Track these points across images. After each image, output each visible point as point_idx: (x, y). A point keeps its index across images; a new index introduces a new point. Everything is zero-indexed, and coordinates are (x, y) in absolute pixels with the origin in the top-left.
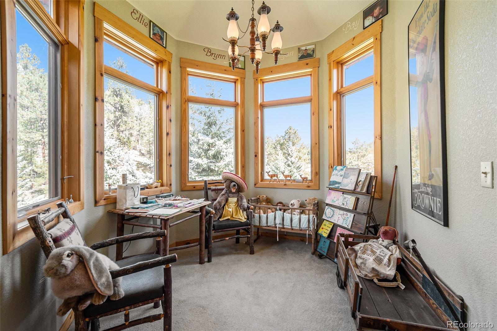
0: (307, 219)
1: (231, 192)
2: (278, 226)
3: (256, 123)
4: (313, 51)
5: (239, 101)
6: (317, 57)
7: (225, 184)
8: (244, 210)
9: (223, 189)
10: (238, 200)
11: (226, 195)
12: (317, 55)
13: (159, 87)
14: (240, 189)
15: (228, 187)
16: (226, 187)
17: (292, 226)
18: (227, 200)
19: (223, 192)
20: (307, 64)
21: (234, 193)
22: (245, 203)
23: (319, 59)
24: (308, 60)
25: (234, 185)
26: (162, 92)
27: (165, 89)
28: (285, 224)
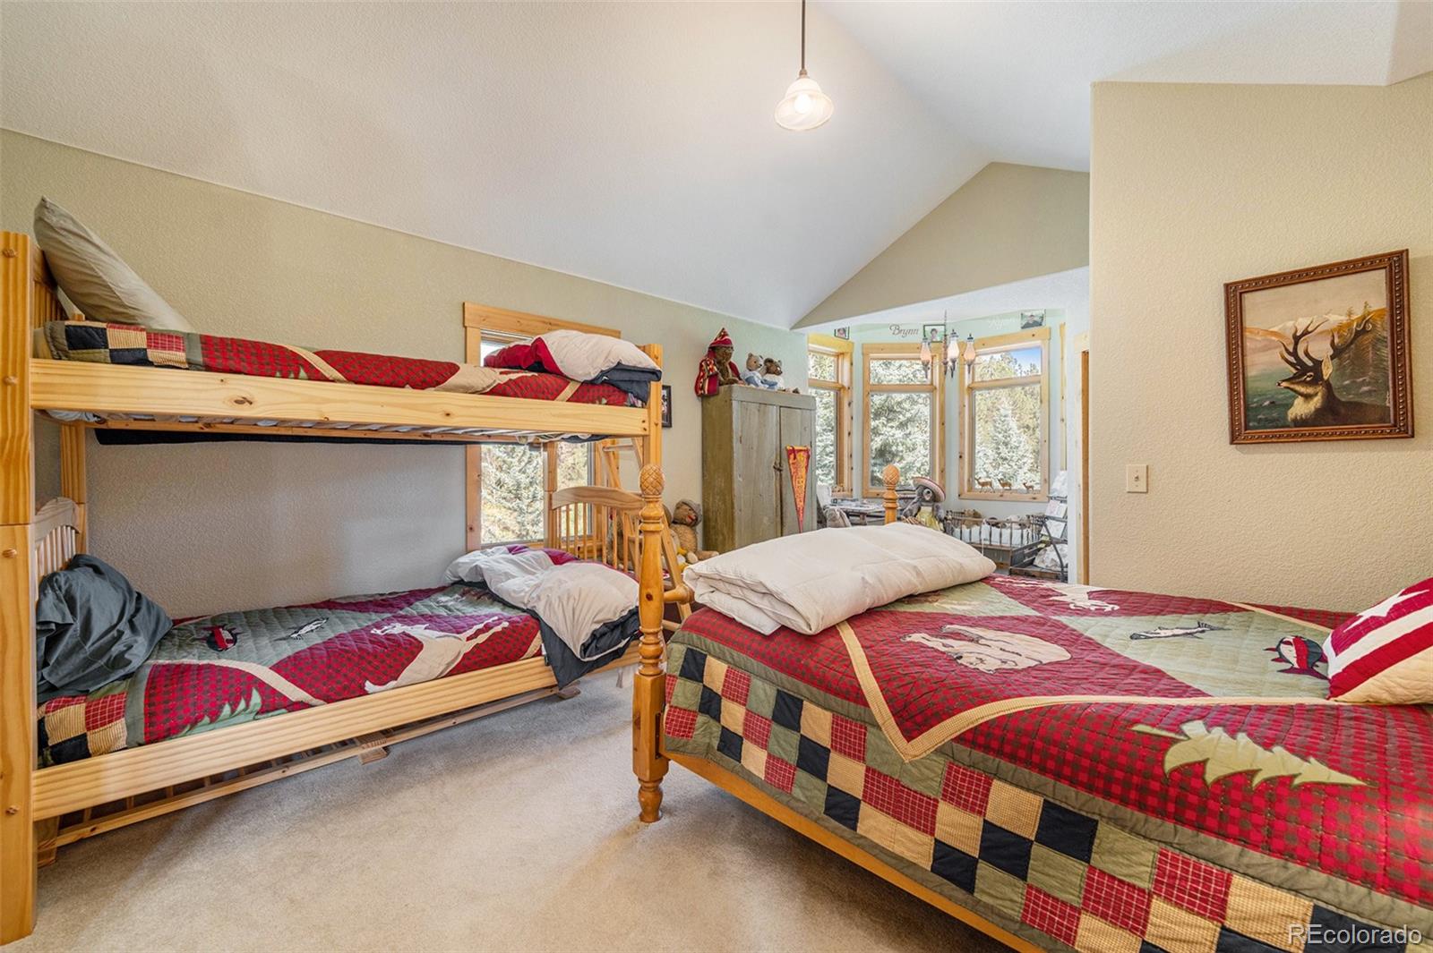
0: (1020, 535)
1: (924, 500)
2: (983, 542)
3: (961, 413)
4: (1042, 318)
5: (937, 383)
6: (1048, 325)
7: (916, 492)
8: (941, 521)
9: (913, 498)
10: (933, 510)
11: (918, 504)
12: (1048, 322)
13: (840, 382)
14: (935, 499)
15: (921, 495)
16: (919, 495)
17: (1001, 542)
18: (919, 509)
19: (915, 500)
20: (1033, 335)
21: (927, 501)
22: (942, 514)
23: (1050, 329)
24: (1035, 330)
25: (928, 492)
26: (843, 387)
27: (846, 384)
28: (992, 539)
